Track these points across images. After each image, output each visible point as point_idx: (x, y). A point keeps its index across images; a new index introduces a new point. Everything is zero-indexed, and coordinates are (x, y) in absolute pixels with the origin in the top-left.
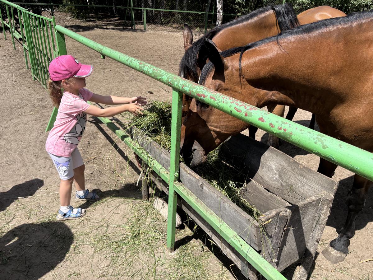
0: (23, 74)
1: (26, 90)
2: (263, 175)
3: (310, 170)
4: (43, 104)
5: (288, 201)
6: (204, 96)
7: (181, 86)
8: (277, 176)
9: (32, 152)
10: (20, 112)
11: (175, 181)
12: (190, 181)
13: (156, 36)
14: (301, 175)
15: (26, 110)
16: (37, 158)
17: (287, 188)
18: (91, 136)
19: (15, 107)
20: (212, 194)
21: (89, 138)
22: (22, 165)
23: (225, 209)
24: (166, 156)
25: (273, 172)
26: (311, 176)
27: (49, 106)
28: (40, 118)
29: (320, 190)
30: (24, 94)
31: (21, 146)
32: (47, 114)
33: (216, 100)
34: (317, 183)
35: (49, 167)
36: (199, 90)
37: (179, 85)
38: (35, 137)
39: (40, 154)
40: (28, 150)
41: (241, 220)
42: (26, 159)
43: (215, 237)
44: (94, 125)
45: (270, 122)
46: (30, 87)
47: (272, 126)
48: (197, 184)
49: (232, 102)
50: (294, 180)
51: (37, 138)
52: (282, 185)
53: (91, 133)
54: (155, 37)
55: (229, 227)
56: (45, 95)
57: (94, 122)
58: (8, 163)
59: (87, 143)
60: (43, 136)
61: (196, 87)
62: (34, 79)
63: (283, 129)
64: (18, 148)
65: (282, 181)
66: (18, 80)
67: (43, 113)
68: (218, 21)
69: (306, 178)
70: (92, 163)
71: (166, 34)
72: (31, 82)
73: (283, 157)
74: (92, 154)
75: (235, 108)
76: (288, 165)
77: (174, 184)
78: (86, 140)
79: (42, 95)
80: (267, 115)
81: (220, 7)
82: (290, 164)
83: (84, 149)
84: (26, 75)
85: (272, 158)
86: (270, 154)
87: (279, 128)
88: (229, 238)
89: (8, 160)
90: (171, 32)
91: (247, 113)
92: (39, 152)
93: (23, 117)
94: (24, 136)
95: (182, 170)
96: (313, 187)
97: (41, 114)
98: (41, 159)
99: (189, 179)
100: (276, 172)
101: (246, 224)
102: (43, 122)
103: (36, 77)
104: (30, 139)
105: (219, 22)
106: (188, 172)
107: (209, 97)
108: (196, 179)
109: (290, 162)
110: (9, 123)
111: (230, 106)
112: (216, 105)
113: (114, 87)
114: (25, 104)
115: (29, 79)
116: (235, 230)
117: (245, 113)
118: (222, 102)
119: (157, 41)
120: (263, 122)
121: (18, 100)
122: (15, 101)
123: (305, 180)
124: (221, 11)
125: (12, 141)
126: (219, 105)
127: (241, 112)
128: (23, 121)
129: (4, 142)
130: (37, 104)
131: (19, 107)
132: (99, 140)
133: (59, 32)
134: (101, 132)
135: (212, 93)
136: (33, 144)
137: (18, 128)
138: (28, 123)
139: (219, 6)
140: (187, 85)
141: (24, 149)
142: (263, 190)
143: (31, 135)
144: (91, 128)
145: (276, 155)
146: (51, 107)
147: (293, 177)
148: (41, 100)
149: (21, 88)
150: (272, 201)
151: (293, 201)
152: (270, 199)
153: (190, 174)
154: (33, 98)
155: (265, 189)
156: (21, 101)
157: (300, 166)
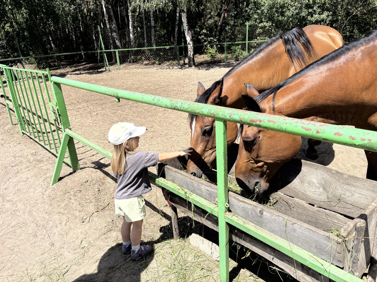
0: (9, 131)
1: (16, 146)
2: (305, 191)
3: (357, 177)
4: (38, 158)
5: (339, 212)
6: (260, 121)
7: (228, 115)
8: (321, 190)
9: (42, 209)
10: (16, 170)
11: (226, 212)
12: (244, 210)
13: (132, 74)
14: (348, 184)
15: (22, 167)
16: (49, 214)
17: (334, 200)
18: (99, 183)
19: (10, 166)
20: (276, 218)
21: (97, 185)
22: (36, 225)
23: (295, 230)
24: (209, 188)
25: (316, 186)
26: (359, 183)
27: (45, 159)
28: (40, 173)
29: (372, 196)
30: (15, 151)
31: (27, 205)
32: (45, 168)
33: (276, 123)
34: (368, 190)
35: (65, 222)
36: (251, 116)
37: (226, 114)
38: (41, 193)
39: (52, 210)
40: (37, 208)
41: (317, 239)
42: (38, 219)
43: (282, 262)
44: (99, 171)
45: (350, 135)
46: (20, 143)
47: (353, 139)
48: (255, 211)
49: (297, 122)
50: (340, 190)
51: (44, 194)
52: (328, 198)
53: (98, 179)
54: (131, 76)
55: (301, 249)
56: (38, 148)
57: (97, 167)
58: (20, 225)
59: (97, 190)
60: (49, 191)
61: (247, 114)
62: (22, 134)
63: (367, 140)
64: (26, 208)
65: (327, 193)
66: (5, 138)
67: (41, 167)
68: (189, 52)
69: (354, 186)
70: (107, 210)
71: (141, 71)
72: (20, 138)
73: (323, 169)
74: (106, 201)
75: (302, 127)
76: (331, 177)
77: (226, 215)
78: (95, 187)
79: (35, 149)
80: (342, 129)
81: (190, 39)
82: (333, 176)
83: (96, 197)
84: (12, 131)
85: (311, 173)
86: (308, 169)
87: (361, 139)
88: (306, 260)
89: (19, 222)
90: (145, 68)
91: (319, 131)
92: (50, 208)
93: (21, 175)
94: (28, 194)
95: (232, 200)
96: (364, 194)
97: (39, 169)
98: (54, 215)
99: (243, 207)
100: (319, 186)
101: (326, 242)
102: (44, 176)
103: (24, 132)
104: (35, 196)
105: (191, 53)
106: (242, 200)
107: (266, 121)
108: (252, 206)
109: (333, 174)
110: (7, 183)
111: (297, 126)
112: (277, 128)
113: (105, 130)
114: (19, 161)
115: (17, 135)
116: (309, 251)
117: (316, 130)
118: (285, 123)
119: (134, 80)
120: (340, 136)
121: (11, 158)
122: (7, 159)
123: (353, 189)
124: (191, 43)
125: (16, 201)
126: (281, 127)
127: (311, 130)
128: (21, 179)
129: (9, 204)
130: (32, 159)
131: (14, 165)
132: (108, 185)
133: (55, 83)
134: (108, 176)
135: (269, 116)
136: (41, 201)
137: (18, 187)
138: (28, 181)
139: (188, 38)
140: (236, 113)
141: (33, 208)
142: (308, 206)
143: (36, 192)
144: (97, 174)
145: (315, 169)
146: (48, 160)
147: (339, 187)
148: (34, 154)
149: (11, 145)
150: (321, 215)
151: (345, 212)
152: (318, 213)
153: (244, 202)
154: (26, 154)
155: (309, 204)
156: (14, 158)
157: (344, 176)
